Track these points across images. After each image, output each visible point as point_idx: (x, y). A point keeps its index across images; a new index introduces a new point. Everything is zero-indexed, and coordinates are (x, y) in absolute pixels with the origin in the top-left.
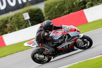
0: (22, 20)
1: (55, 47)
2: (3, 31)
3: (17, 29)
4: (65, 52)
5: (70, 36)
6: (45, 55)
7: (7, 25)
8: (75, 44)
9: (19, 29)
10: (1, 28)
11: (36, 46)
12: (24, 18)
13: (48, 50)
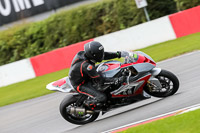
0: (132, 8)
1: (107, 93)
2: (95, 30)
3: (122, 26)
4: (125, 101)
5: (136, 71)
6: (87, 108)
7: (103, 18)
8: (146, 87)
9: (127, 26)
10: (92, 24)
11: (69, 90)
12: (135, 5)
13: (93, 98)
